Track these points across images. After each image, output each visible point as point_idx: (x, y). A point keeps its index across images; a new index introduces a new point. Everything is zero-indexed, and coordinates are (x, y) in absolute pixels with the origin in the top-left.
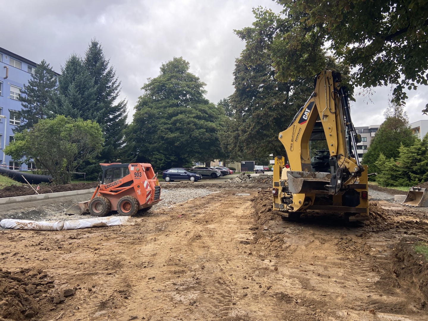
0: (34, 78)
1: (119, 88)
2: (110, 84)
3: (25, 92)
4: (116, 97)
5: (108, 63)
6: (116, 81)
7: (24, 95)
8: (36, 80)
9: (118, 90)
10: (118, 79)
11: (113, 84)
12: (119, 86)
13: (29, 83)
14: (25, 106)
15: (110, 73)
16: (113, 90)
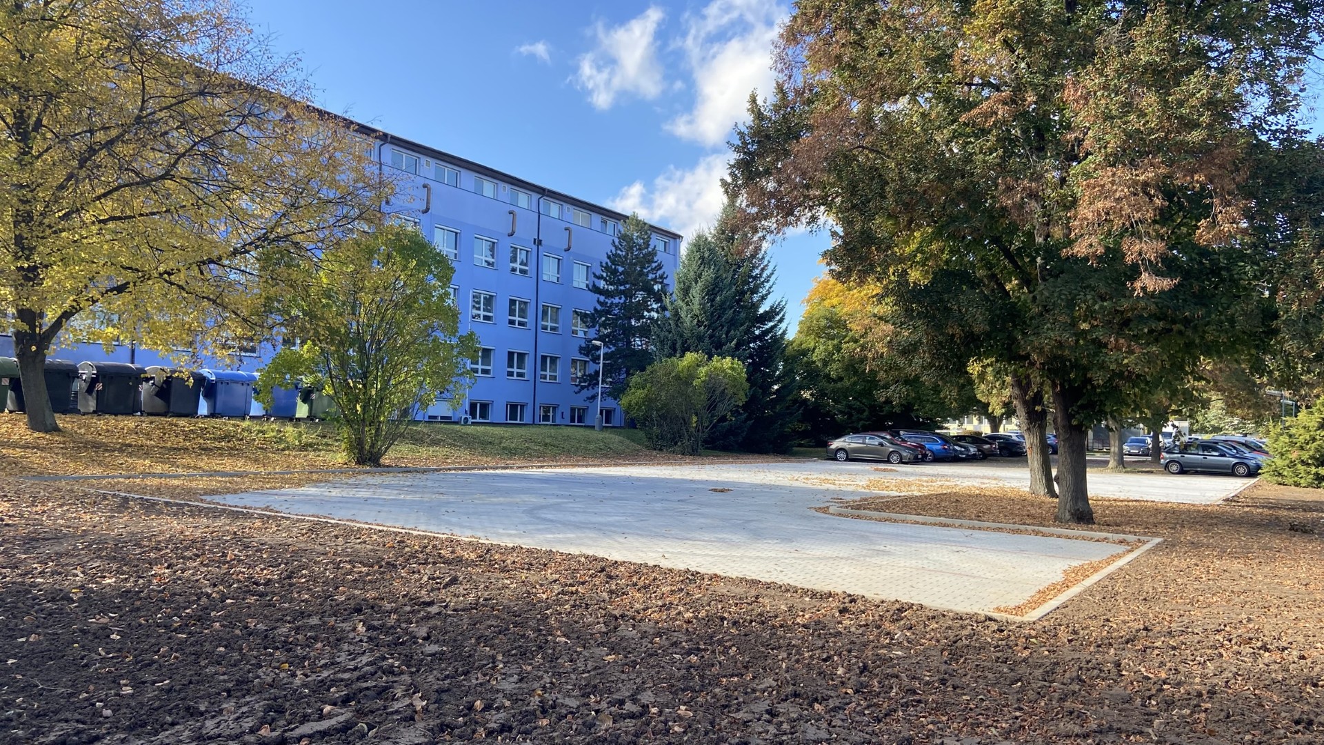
1: (772, 279)
2: (757, 271)
3: (601, 277)
4: (767, 295)
6: (767, 265)
7: (599, 283)
9: (771, 283)
10: (772, 260)
11: (763, 270)
12: (772, 274)
14: (602, 304)
15: (756, 251)
16: (763, 283)
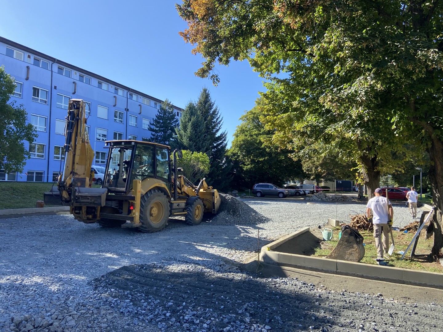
0: (160, 113)
1: (221, 123)
3: (153, 125)
5: (214, 104)
7: (152, 127)
8: (161, 115)
13: (156, 117)
14: (154, 135)
15: (214, 111)
